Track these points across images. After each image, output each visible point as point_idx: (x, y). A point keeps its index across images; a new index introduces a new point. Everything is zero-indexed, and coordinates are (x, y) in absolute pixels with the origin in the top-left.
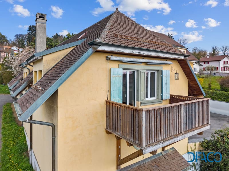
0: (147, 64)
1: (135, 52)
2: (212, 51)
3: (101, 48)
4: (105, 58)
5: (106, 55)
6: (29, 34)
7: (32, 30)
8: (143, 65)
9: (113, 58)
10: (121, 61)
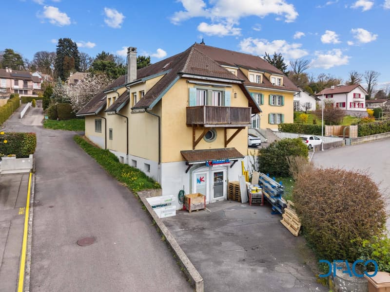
0: (213, 86)
1: (204, 78)
2: (351, 79)
3: (184, 76)
4: (185, 82)
5: (186, 80)
6: (58, 52)
7: (63, 46)
8: (210, 87)
9: (190, 81)
10: (195, 84)
